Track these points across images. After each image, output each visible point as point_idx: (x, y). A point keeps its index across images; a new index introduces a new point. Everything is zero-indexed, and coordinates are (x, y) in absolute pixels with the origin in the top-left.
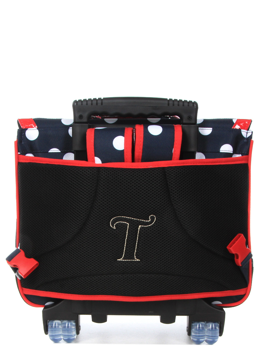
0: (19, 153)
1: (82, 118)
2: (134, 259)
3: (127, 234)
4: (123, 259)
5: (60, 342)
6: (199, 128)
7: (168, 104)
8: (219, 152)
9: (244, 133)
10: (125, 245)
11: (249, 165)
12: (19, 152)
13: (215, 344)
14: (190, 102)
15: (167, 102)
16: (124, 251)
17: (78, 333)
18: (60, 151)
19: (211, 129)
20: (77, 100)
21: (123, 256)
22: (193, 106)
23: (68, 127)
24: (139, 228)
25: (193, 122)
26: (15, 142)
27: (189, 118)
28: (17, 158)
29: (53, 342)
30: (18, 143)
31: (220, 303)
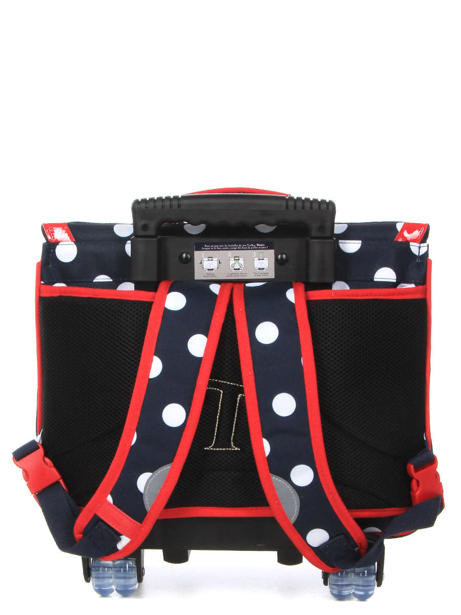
0: (42, 282)
1: (147, 230)
2: (230, 447)
3: (220, 408)
4: (213, 447)
5: (111, 595)
6: (340, 241)
7: (287, 207)
8: (373, 280)
9: (414, 248)
10: (217, 425)
11: (428, 300)
12: (42, 279)
13: (369, 600)
14: (323, 202)
15: (284, 203)
16: (215, 434)
17: (140, 580)
18: (111, 280)
19: (360, 242)
20: (140, 200)
21: (214, 442)
22: (328, 208)
23: (124, 240)
24: (239, 399)
25: (328, 234)
26: (38, 264)
27: (321, 228)
28: (39, 290)
29: (98, 595)
30: (41, 267)
31: (377, 530)
